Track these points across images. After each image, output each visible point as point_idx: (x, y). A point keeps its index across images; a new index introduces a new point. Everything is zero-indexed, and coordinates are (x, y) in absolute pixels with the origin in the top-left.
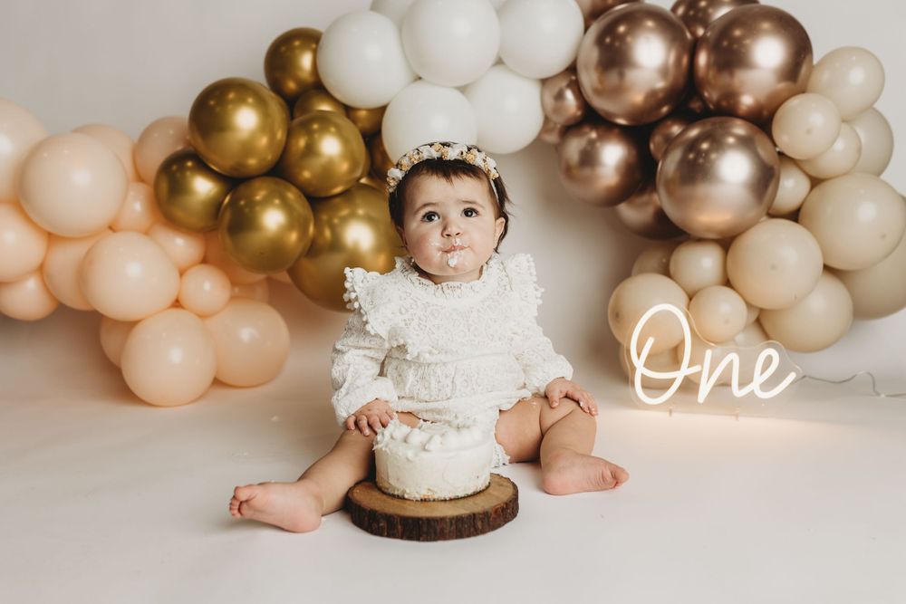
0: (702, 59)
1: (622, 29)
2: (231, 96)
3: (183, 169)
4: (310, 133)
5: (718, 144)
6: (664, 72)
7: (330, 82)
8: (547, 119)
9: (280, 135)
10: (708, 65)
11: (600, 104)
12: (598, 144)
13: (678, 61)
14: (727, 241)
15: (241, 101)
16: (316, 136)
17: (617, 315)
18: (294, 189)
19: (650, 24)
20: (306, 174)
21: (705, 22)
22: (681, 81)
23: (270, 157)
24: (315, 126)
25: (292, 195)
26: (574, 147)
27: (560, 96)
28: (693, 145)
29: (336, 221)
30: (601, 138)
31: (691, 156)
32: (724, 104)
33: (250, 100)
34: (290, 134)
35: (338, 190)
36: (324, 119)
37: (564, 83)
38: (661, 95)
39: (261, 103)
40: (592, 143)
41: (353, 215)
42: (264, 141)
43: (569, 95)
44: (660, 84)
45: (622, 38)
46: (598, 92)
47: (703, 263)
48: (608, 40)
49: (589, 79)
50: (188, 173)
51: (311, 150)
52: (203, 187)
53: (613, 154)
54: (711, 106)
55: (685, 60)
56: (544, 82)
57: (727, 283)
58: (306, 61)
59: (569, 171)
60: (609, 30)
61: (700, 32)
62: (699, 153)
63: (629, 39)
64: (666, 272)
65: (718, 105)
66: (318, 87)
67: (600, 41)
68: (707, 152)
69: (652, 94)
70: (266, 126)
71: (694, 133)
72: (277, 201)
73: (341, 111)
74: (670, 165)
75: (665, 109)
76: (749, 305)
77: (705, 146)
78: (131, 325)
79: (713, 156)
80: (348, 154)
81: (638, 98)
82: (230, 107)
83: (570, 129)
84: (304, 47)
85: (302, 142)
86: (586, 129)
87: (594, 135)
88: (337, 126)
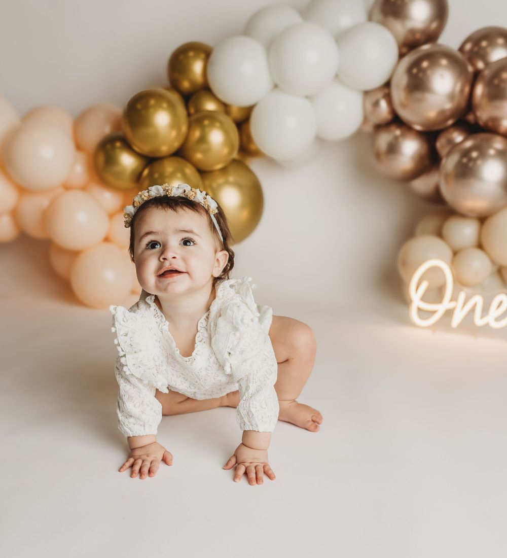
0: (479, 90)
1: (425, 64)
2: (152, 102)
3: (114, 148)
4: (203, 127)
5: (483, 155)
6: (451, 96)
7: (215, 86)
8: (366, 119)
9: (184, 129)
10: (483, 95)
11: (404, 114)
12: (401, 140)
13: (462, 91)
14: (483, 219)
15: (158, 106)
16: (207, 129)
17: (404, 264)
18: (190, 166)
19: (444, 62)
20: (199, 156)
21: (483, 56)
22: (463, 103)
23: (176, 145)
24: (206, 122)
25: (189, 171)
26: (384, 139)
27: (376, 104)
28: (466, 153)
29: (214, 185)
30: (403, 135)
31: (465, 160)
32: (490, 124)
33: (165, 105)
34: (190, 127)
35: (219, 167)
36: (211, 116)
37: (379, 95)
38: (448, 113)
39: (172, 108)
40: (396, 138)
41: (227, 182)
42: (174, 134)
43: (383, 104)
44: (448, 106)
45: (424, 71)
46: (404, 106)
47: (466, 231)
48: (415, 71)
49: (398, 95)
50: (118, 151)
51: (203, 139)
52: (128, 161)
53: (410, 148)
54: (481, 123)
55: (467, 89)
56: (366, 93)
57: (480, 246)
58: (197, 67)
59: (378, 155)
60: (417, 64)
61: (480, 65)
62: (471, 159)
63: (429, 72)
64: (440, 234)
65: (486, 123)
66: (206, 89)
67: (409, 70)
68: (475, 160)
69: (442, 112)
70: (175, 124)
71: (469, 144)
72: (179, 175)
73: (222, 109)
74: (450, 163)
75: (450, 122)
76: (493, 262)
77: (474, 154)
78: (75, 254)
79: (479, 162)
80: (228, 142)
81: (432, 114)
82: (152, 110)
83: (380, 127)
84: (196, 57)
85: (197, 134)
86: (393, 128)
87: (398, 132)
88: (221, 122)
